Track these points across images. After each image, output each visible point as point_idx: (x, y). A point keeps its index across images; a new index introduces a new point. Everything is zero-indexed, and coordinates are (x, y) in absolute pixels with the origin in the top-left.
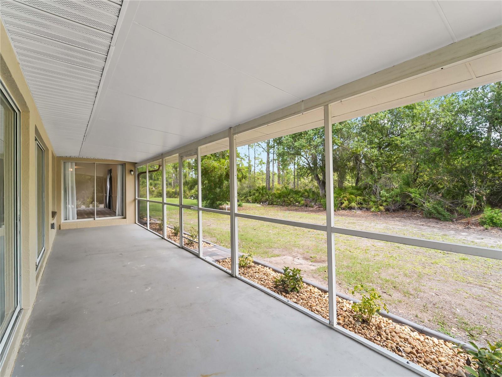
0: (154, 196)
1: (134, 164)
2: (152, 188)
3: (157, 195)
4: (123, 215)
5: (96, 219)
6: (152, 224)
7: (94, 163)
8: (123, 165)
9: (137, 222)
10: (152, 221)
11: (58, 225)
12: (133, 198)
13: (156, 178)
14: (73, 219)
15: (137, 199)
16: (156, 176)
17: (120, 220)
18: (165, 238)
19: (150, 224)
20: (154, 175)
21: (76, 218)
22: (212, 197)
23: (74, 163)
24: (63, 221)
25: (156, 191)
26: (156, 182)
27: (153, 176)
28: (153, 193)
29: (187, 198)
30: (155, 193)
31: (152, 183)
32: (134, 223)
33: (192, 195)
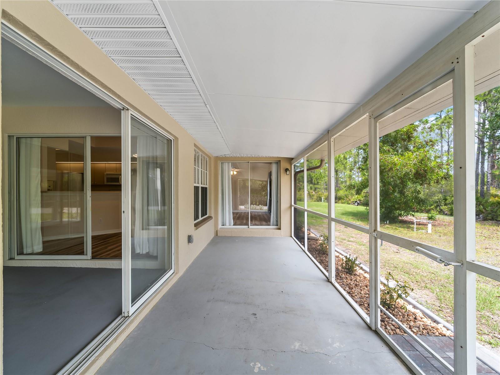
0: (314, 200)
1: (290, 160)
2: (312, 193)
3: (317, 199)
4: (277, 225)
5: (250, 227)
6: (312, 240)
7: (249, 162)
8: (278, 163)
9: (293, 236)
10: (312, 235)
11: (216, 231)
12: (289, 205)
13: (316, 182)
14: (230, 225)
15: (293, 206)
16: (316, 180)
17: (274, 231)
18: (332, 281)
19: (308, 239)
20: (315, 179)
21: (233, 224)
22: (389, 205)
23: (230, 163)
24: (220, 226)
25: (316, 195)
26: (316, 186)
27: (313, 180)
28: (313, 197)
29: (349, 204)
30: (315, 197)
31: (313, 187)
32: (290, 236)
33: (355, 200)
